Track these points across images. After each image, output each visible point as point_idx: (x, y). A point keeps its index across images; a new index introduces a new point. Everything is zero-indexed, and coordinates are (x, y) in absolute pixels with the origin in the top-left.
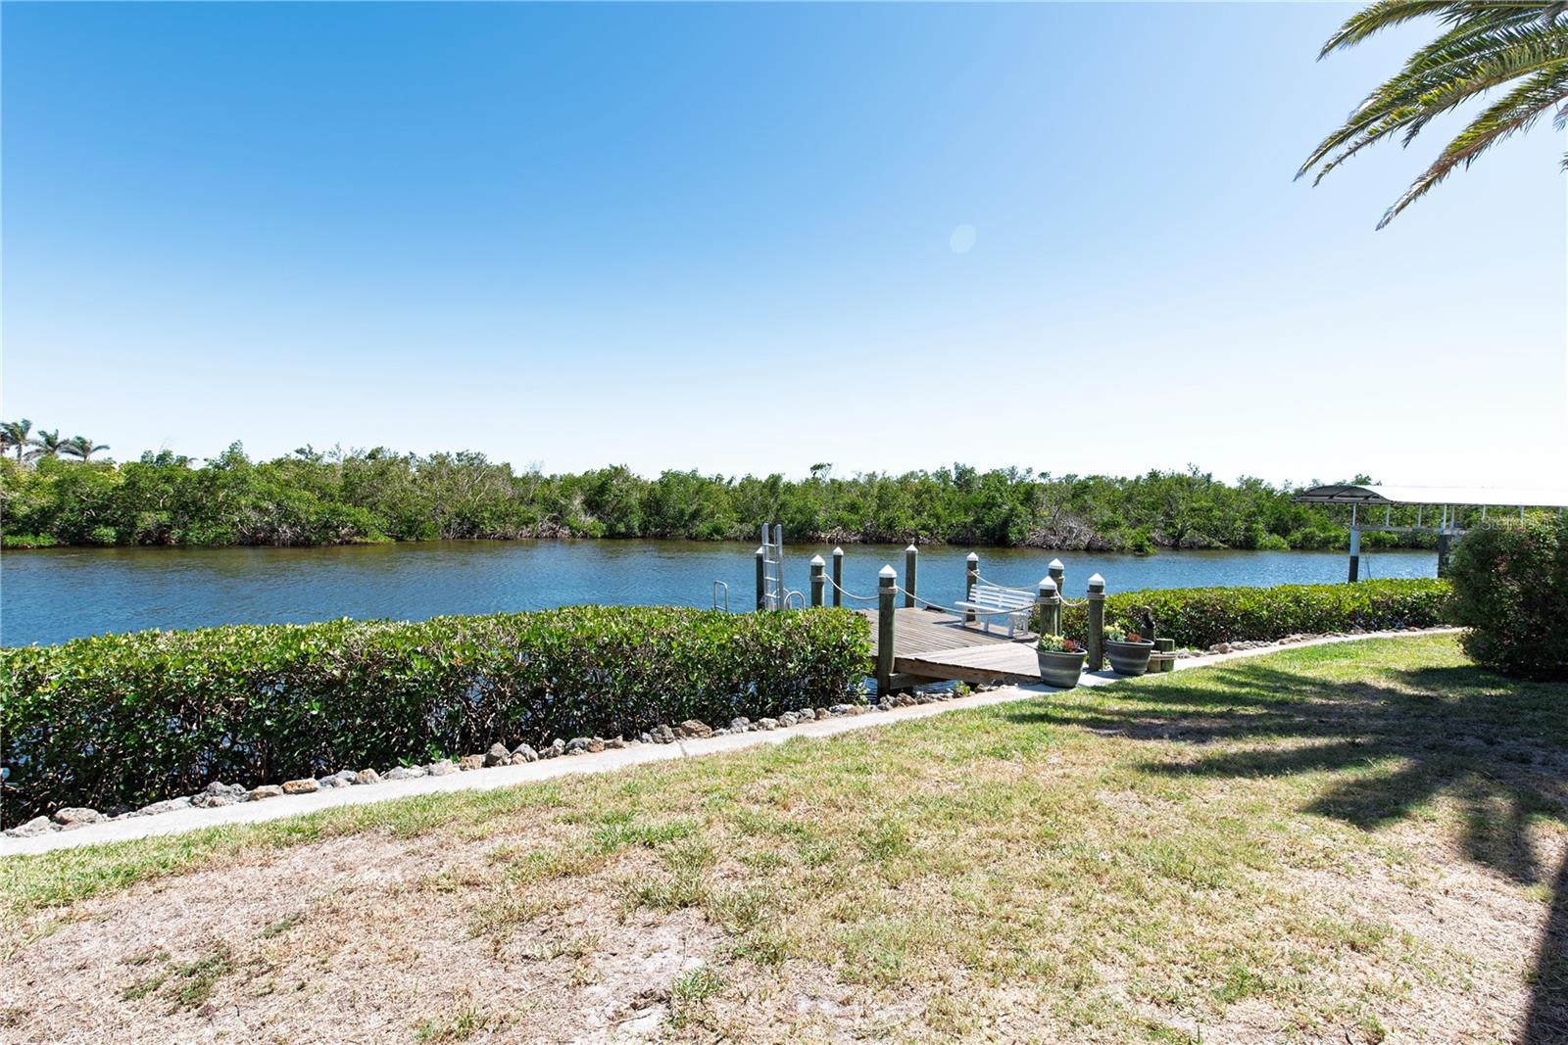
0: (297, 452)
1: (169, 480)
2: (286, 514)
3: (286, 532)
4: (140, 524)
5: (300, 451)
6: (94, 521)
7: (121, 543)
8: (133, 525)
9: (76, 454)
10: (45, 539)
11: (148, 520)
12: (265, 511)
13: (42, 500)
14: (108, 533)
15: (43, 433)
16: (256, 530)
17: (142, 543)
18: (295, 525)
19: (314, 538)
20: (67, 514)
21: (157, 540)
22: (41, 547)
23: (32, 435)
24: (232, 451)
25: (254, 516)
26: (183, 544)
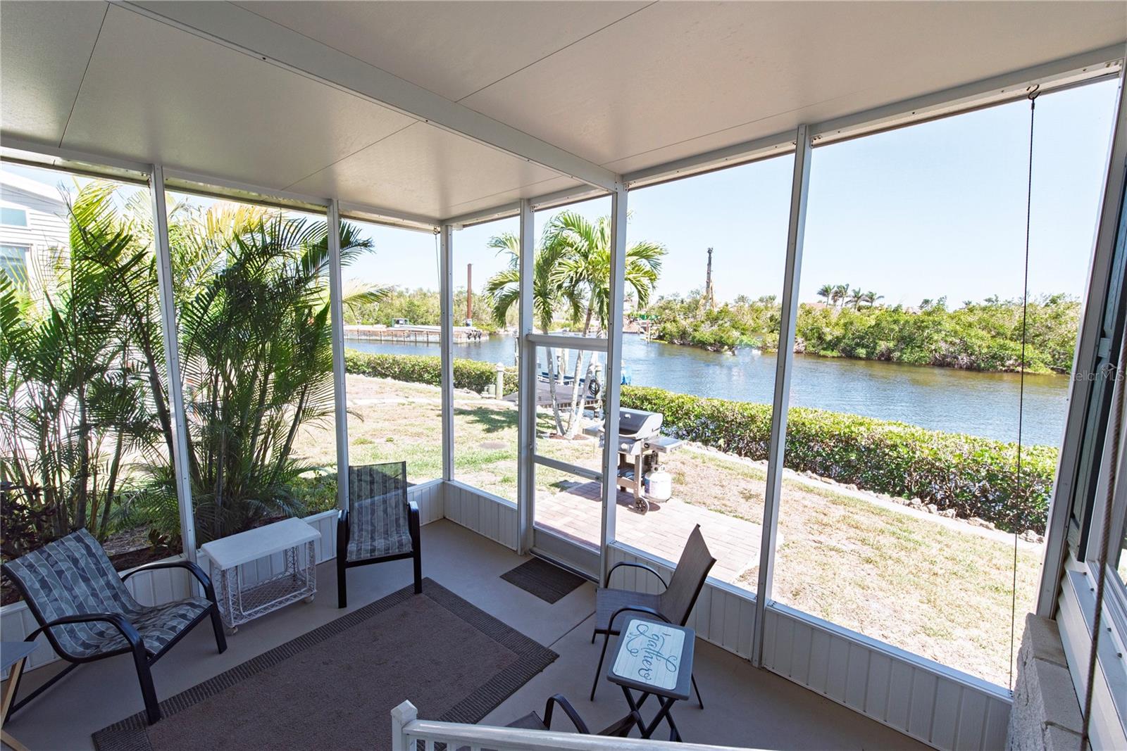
0: (986, 300)
1: (896, 322)
2: (966, 348)
3: (964, 359)
4: (878, 348)
5: (989, 300)
6: (858, 345)
7: (868, 358)
8: (874, 348)
9: (868, 301)
10: (835, 353)
11: (883, 346)
12: (952, 344)
13: (838, 332)
14: (862, 352)
15: (854, 290)
16: (945, 356)
17: (879, 359)
18: (971, 354)
19: (983, 365)
20: (846, 341)
21: (886, 358)
22: (833, 357)
23: (850, 292)
24: (938, 304)
25: (943, 346)
26: (900, 362)
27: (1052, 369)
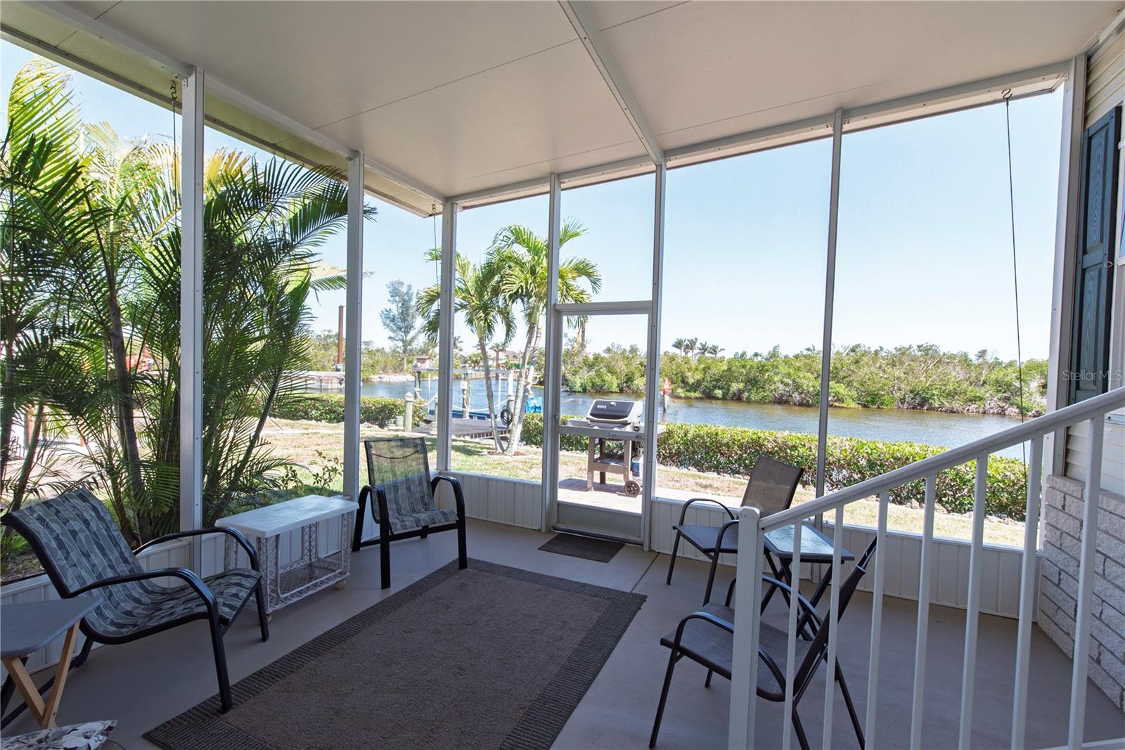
0: (806, 349)
1: (744, 367)
2: (797, 387)
3: (796, 397)
4: (731, 389)
5: (808, 349)
6: (715, 387)
7: (724, 398)
8: (729, 390)
9: (712, 353)
10: (698, 395)
11: (735, 387)
12: (787, 385)
13: (698, 376)
14: (719, 393)
15: (701, 344)
16: (782, 395)
17: (732, 399)
18: (802, 393)
19: (811, 402)
20: (705, 384)
21: (738, 398)
22: (696, 398)
23: (698, 345)
24: (774, 351)
25: (781, 387)
26: (749, 401)
27: (858, 404)
